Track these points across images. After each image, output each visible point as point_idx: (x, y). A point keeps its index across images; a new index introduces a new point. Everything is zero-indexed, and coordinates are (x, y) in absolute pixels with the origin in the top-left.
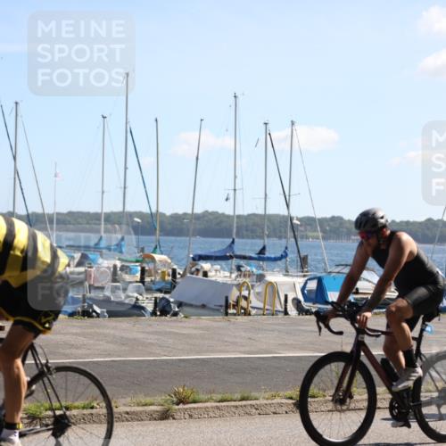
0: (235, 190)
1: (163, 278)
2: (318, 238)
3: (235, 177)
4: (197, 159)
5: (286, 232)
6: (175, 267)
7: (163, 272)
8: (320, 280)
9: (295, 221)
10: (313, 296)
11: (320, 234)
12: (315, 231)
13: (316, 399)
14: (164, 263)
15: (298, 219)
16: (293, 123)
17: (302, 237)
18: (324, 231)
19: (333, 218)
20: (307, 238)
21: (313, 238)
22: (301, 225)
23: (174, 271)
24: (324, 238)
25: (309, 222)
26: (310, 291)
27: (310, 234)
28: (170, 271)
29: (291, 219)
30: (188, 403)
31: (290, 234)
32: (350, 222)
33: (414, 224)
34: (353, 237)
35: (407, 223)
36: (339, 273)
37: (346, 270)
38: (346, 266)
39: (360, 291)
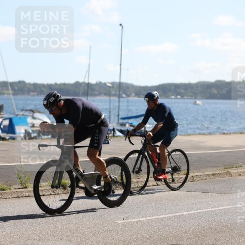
2: (9, 94)
8: (11, 120)
10: (7, 129)
11: (11, 92)
12: (8, 89)
13: (5, 192)
18: (14, 89)
19: (19, 83)
20: (3, 94)
21: (7, 94)
25: (4, 85)
26: (5, 127)
27: (5, 92)
32: (30, 84)
33: (69, 85)
34: (32, 93)
35: (64, 84)
36: (23, 115)
37: (26, 113)
38: (27, 110)
39: (35, 126)
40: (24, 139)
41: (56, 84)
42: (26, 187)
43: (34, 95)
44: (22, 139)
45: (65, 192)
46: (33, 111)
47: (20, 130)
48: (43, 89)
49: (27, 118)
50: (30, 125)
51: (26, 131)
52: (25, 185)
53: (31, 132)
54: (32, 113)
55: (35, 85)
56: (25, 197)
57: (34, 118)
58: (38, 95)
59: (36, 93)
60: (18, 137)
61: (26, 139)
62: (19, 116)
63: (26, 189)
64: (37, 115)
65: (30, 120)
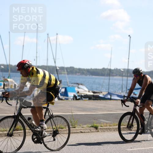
0: (37, 57)
1: (11, 88)
2: (65, 74)
3: (37, 52)
4: (23, 46)
5: (54, 72)
6: (15, 83)
7: (11, 86)
8: (66, 89)
9: (58, 68)
10: (63, 94)
11: (66, 73)
12: (64, 71)
13: (63, 129)
14: (12, 82)
15: (58, 67)
16: (57, 34)
17: (60, 74)
18: (67, 71)
19: (71, 67)
20: (62, 74)
21: (64, 74)
22: (60, 69)
23: (15, 85)
24: (68, 74)
25: (62, 68)
26: (62, 92)
27: (63, 72)
28: (14, 85)
29: (56, 67)
30: (18, 130)
31: (56, 72)
32: (76, 69)
33: (98, 69)
34: (78, 74)
35: (96, 69)
36: (72, 86)
37: (75, 85)
38: (75, 83)
39: (79, 92)
40: (73, 100)
41: (91, 69)
42: (75, 127)
43: (79, 75)
44: (72, 100)
45: (97, 131)
46: (78, 84)
47: (71, 95)
48: (84, 71)
49: (75, 88)
50: (77, 92)
51: (74, 95)
52: (74, 126)
53: (77, 96)
54: (77, 85)
55: (80, 69)
56: (74, 133)
57: (79, 88)
58: (81, 75)
59: (80, 74)
60: (69, 98)
61: (74, 100)
62: (70, 87)
63: (75, 129)
64: (80, 86)
65: (76, 89)
